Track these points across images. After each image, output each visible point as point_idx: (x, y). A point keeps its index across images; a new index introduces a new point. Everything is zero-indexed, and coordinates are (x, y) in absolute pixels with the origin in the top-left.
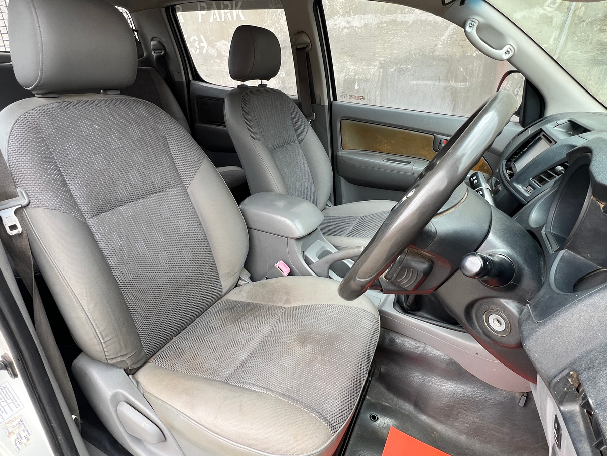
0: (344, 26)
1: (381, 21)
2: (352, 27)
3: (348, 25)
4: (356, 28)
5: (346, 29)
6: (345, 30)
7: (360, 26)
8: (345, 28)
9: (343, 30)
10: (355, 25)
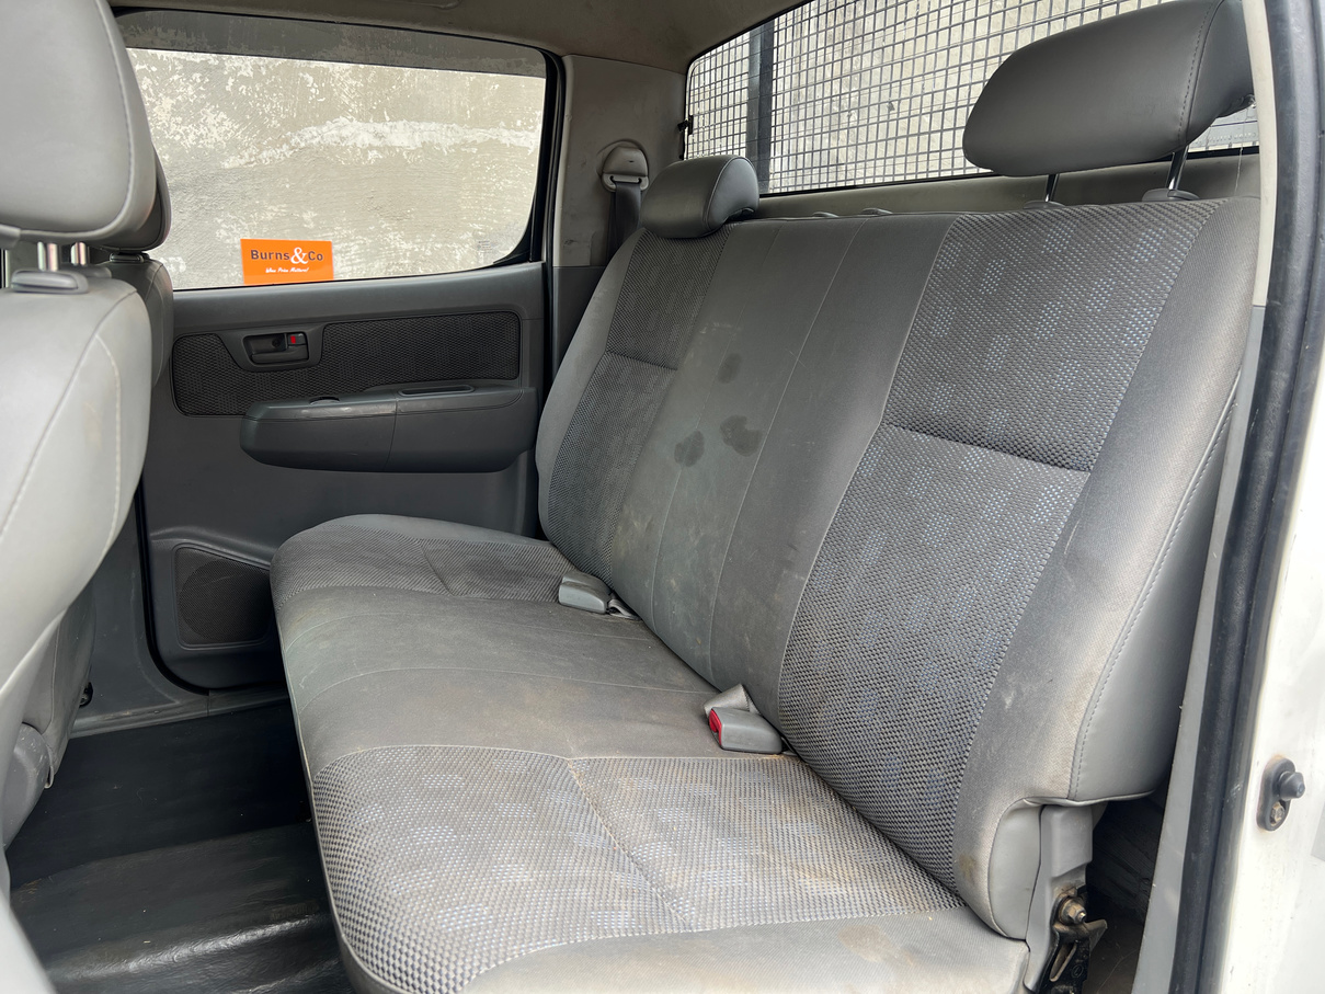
0: (367, 142)
1: (466, 141)
2: (392, 148)
3: (377, 143)
4: (401, 152)
5: (375, 152)
6: (372, 155)
7: (413, 148)
8: (371, 148)
9: (365, 152)
10: (397, 143)
